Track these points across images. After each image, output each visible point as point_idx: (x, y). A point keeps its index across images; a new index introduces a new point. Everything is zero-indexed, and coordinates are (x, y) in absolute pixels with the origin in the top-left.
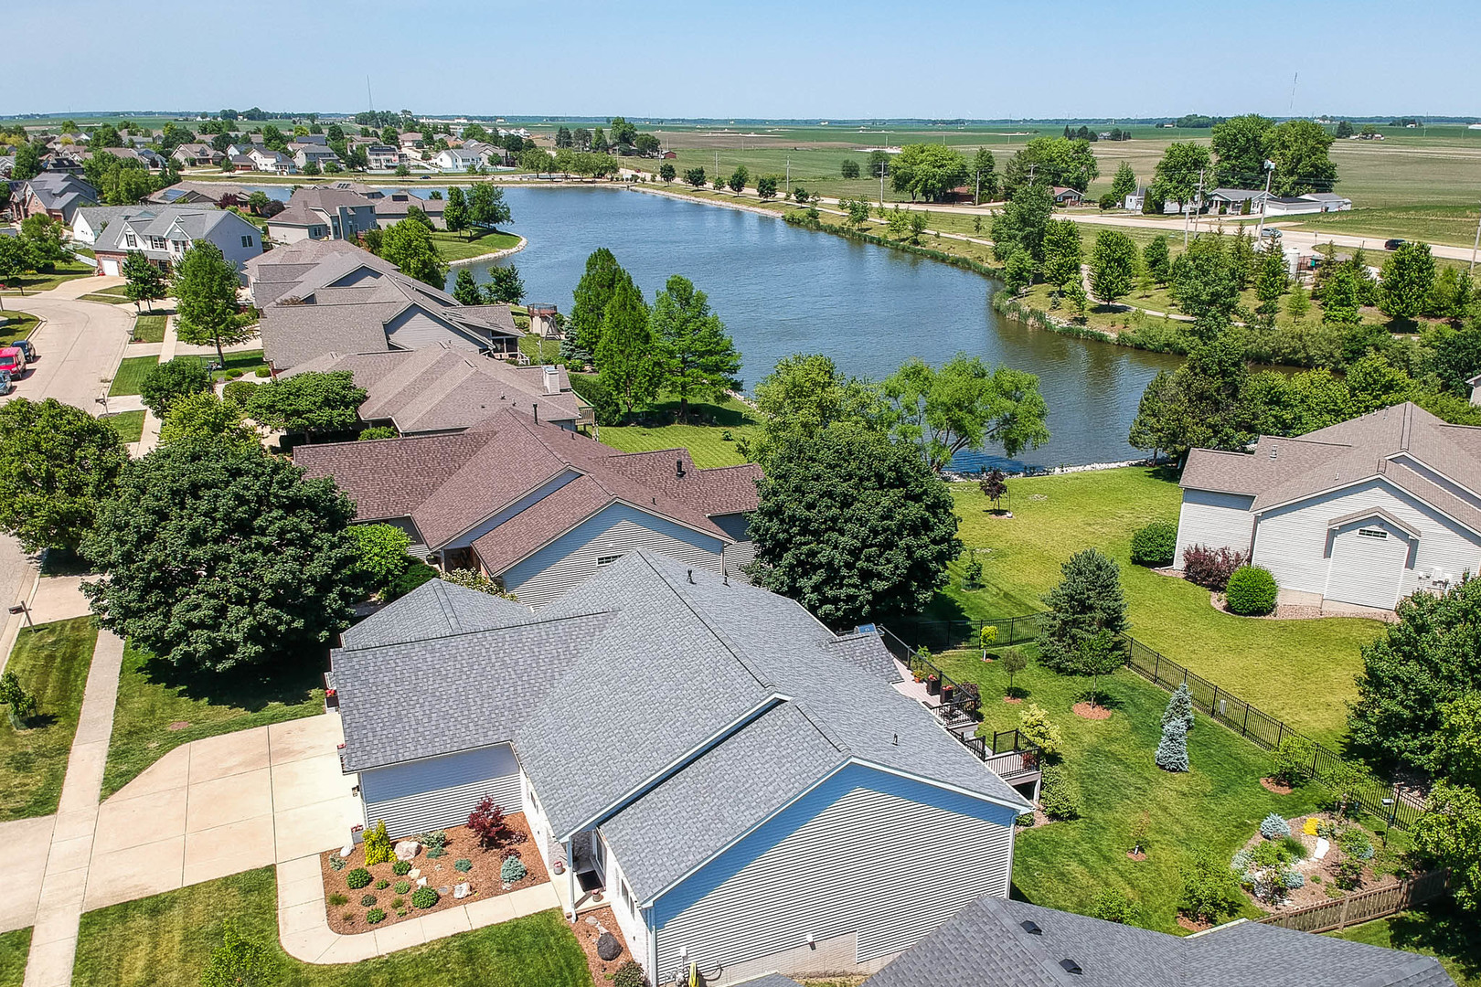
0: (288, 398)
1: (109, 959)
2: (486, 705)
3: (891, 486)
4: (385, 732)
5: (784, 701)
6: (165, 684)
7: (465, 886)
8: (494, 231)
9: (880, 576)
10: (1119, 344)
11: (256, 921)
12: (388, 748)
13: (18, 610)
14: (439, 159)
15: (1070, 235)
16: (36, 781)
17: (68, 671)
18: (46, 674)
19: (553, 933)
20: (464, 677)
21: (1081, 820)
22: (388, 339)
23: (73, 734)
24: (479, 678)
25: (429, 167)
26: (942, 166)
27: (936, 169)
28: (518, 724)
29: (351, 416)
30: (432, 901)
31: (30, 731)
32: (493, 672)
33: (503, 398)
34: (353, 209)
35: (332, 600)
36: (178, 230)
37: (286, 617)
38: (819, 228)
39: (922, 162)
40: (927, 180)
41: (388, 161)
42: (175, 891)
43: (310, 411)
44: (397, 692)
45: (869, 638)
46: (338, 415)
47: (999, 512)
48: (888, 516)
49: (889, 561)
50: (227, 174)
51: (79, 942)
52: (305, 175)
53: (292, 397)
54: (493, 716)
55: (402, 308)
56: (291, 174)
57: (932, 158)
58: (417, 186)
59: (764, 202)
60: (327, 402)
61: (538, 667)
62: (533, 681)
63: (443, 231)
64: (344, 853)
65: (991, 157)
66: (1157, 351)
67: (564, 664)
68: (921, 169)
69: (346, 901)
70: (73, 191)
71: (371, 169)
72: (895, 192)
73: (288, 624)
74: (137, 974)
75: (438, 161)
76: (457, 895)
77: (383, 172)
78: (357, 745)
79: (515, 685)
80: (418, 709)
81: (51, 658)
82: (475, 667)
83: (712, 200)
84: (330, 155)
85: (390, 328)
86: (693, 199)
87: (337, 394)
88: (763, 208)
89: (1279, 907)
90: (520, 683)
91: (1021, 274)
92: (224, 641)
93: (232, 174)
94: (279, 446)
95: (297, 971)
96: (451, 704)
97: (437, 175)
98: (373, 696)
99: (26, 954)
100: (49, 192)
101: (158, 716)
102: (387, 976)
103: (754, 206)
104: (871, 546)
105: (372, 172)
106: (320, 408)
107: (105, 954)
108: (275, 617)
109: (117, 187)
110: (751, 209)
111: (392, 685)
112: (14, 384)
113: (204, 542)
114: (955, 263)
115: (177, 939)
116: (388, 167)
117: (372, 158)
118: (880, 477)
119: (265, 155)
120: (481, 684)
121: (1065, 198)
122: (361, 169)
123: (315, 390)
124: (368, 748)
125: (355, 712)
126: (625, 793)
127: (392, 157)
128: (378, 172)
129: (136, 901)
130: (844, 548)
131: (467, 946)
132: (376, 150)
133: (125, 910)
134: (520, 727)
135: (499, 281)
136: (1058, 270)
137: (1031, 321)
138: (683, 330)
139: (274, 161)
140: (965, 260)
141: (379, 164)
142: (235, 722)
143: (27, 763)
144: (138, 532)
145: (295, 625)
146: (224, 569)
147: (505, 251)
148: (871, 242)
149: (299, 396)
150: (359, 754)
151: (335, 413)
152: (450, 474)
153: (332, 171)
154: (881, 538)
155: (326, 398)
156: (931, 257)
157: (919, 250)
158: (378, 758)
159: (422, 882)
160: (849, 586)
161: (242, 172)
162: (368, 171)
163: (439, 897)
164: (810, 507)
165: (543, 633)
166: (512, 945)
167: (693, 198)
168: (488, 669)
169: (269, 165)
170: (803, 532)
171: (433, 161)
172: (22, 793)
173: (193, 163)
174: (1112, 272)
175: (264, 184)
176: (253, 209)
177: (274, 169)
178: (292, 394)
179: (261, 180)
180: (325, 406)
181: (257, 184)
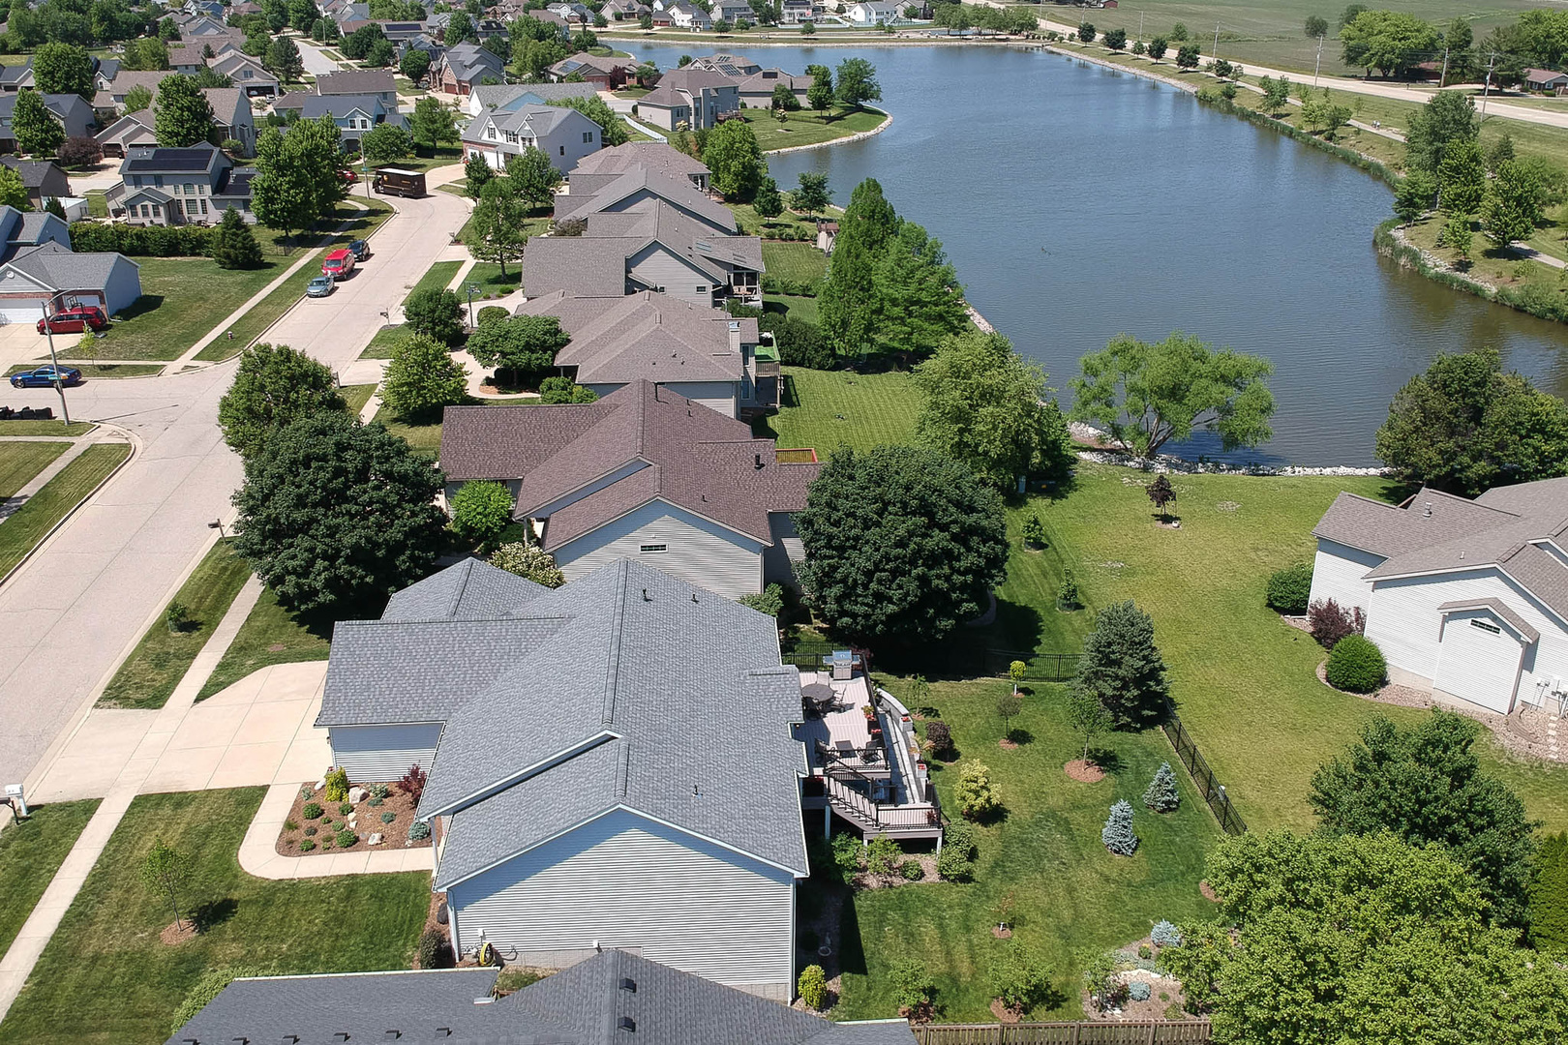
0: (497, 340)
1: (134, 835)
2: (437, 687)
3: (914, 514)
4: (354, 698)
5: (614, 738)
6: (286, 607)
7: (377, 836)
8: (861, 109)
9: (890, 600)
10: (1496, 302)
11: (233, 829)
12: (352, 712)
13: (215, 526)
14: (853, 12)
15: (1471, 161)
16: (161, 679)
17: (229, 584)
18: (214, 584)
19: (416, 891)
20: (429, 660)
21: (973, 884)
22: (628, 271)
23: (205, 643)
24: (439, 663)
25: (841, 20)
26: (1404, 38)
27: (1397, 42)
28: (457, 707)
29: (547, 360)
30: (352, 842)
31: (180, 634)
32: (452, 659)
33: (674, 356)
34: (716, 90)
35: (402, 562)
36: (526, 128)
37: (360, 572)
38: (1231, 110)
39: (1380, 32)
40: (1383, 55)
41: (801, 15)
42: (198, 792)
43: (513, 354)
44: (373, 666)
45: (788, 676)
46: (537, 358)
47: (1167, 519)
48: (901, 544)
49: (900, 587)
50: (645, 31)
51: (124, 817)
52: (714, 32)
53: (500, 339)
54: (440, 697)
55: (647, 243)
56: (705, 30)
57: (1392, 29)
58: (819, 45)
59: (1183, 72)
60: (528, 347)
61: (490, 659)
62: (481, 672)
63: (807, 109)
64: (318, 787)
65: (1469, 30)
66: (1540, 317)
67: (512, 660)
68: (1376, 43)
69: (296, 828)
70: (482, 64)
71: (783, 23)
72: (1347, 64)
73: (362, 578)
74: (144, 852)
75: (851, 14)
76: (370, 842)
77: (795, 27)
78: (330, 705)
79: (465, 673)
80: (384, 682)
81: (225, 569)
82: (440, 653)
83: (1127, 66)
84: (745, 9)
85: (630, 263)
86: (1109, 65)
87: (538, 340)
88: (1179, 79)
89: (1105, 1015)
90: (470, 672)
91: (1412, 199)
92: (310, 586)
93: (649, 31)
94: (493, 377)
95: (236, 876)
96: (410, 681)
97: (848, 29)
98: (355, 666)
99: (88, 820)
100: (461, 63)
101: (267, 635)
102: (288, 896)
103: (1170, 76)
104: (884, 570)
105: (784, 27)
106: (521, 351)
107: (133, 831)
108: (350, 572)
109: (525, 57)
110: (1167, 80)
111: (372, 659)
112: (336, 284)
113: (305, 506)
114: (1367, 168)
115: (180, 831)
116: (800, 21)
117: (785, 11)
118: (905, 505)
119: (684, 11)
120: (439, 668)
121: (1556, 85)
122: (773, 23)
123: (520, 335)
124: (337, 709)
125: (337, 677)
126: (475, 792)
127: (805, 11)
128: (789, 27)
129: (171, 793)
130: (858, 568)
131: (352, 884)
132: (791, 4)
133: (163, 798)
134: (457, 711)
135: (807, 188)
136: (1454, 200)
137: (1403, 261)
138: (910, 278)
139: (691, 16)
140: (1378, 168)
141: (792, 19)
142: (313, 652)
143: (165, 661)
144: (262, 492)
145: (367, 579)
146: (316, 530)
147: (861, 135)
148: (1283, 133)
149: (506, 339)
150: (329, 712)
151: (534, 356)
152: (568, 442)
153: (742, 28)
154: (891, 565)
155: (527, 343)
156: (1343, 158)
157: (1331, 148)
158: (343, 719)
159: (352, 825)
160: (863, 604)
161: (659, 28)
162: (779, 26)
163: (357, 839)
164: (837, 524)
165: (504, 630)
166: (383, 894)
167: (1107, 63)
168: (450, 655)
169: (686, 21)
170: (829, 546)
171: (847, 14)
172: (149, 687)
173: (619, 18)
174: (1510, 212)
175: (675, 42)
176: (640, 81)
177: (690, 25)
178: (500, 336)
179: (674, 38)
180: (526, 350)
181: (670, 41)
